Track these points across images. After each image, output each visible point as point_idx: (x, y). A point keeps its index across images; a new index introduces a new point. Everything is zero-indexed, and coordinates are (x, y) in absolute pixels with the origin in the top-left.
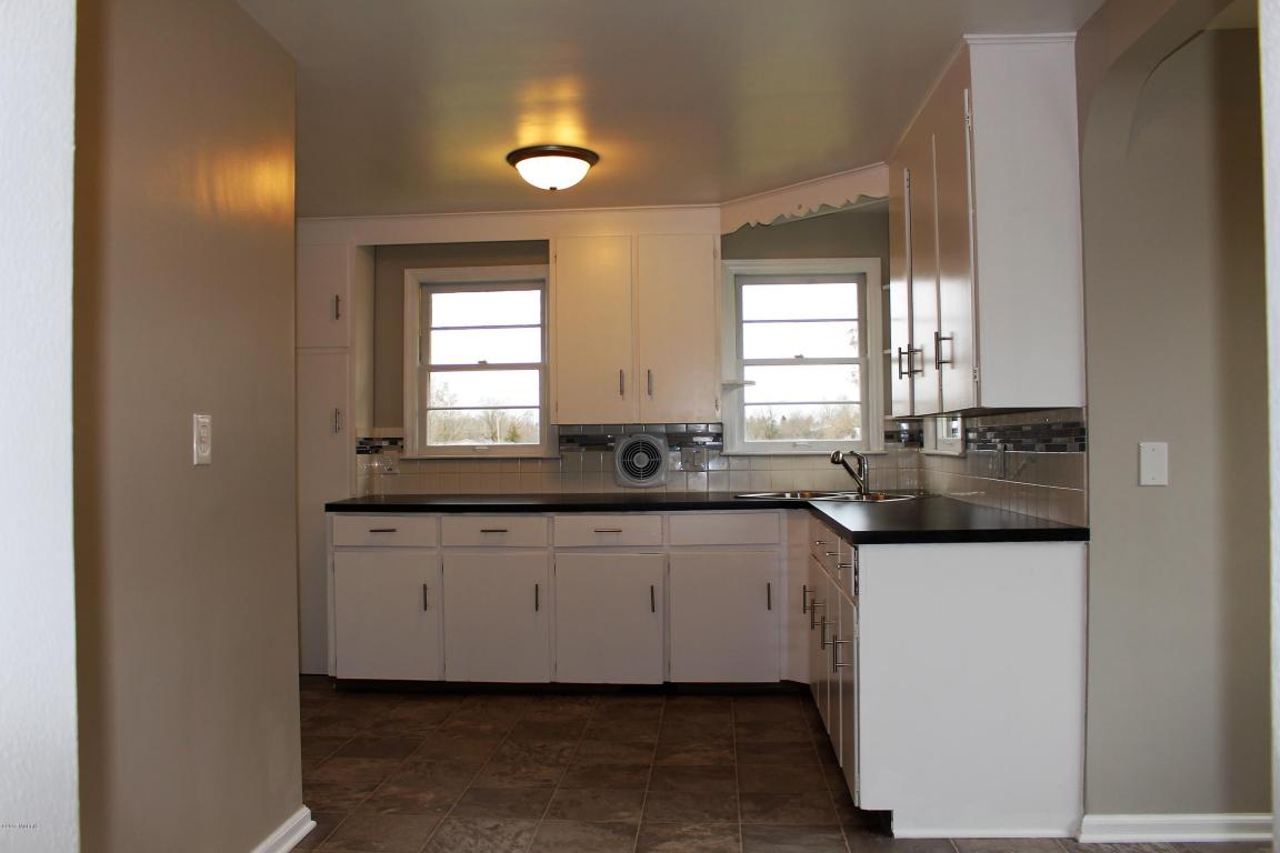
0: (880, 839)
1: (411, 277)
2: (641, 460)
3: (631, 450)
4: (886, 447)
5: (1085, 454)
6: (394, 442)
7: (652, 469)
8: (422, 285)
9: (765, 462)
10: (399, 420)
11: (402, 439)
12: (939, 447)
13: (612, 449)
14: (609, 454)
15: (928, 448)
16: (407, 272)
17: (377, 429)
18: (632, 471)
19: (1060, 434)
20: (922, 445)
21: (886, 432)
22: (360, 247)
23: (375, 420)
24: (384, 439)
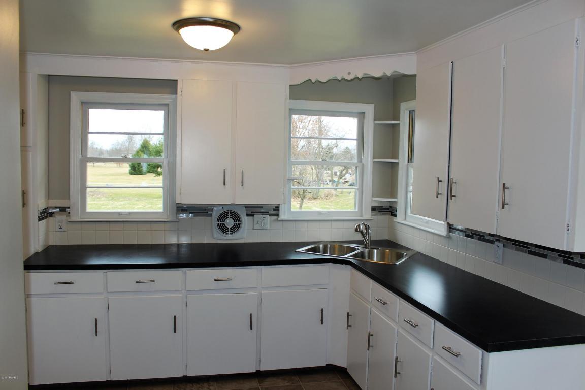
1: (76, 98)
2: (229, 223)
3: (223, 217)
4: (372, 216)
6: (63, 209)
7: (236, 228)
8: (83, 103)
9: (305, 224)
10: (67, 195)
11: (69, 208)
13: (211, 215)
14: (209, 218)
15: (399, 219)
16: (73, 94)
17: (51, 201)
18: (223, 228)
20: (394, 215)
21: (372, 207)
22: (39, 75)
23: (49, 196)
24: (56, 208)
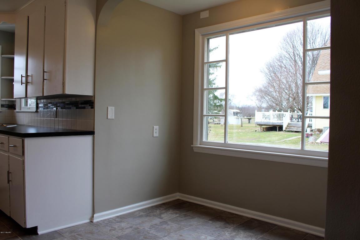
0: (34, 236)
4: (1, 110)
5: (93, 109)
12: (22, 109)
15: (17, 110)
19: (82, 104)
20: (15, 109)
21: (1, 104)
